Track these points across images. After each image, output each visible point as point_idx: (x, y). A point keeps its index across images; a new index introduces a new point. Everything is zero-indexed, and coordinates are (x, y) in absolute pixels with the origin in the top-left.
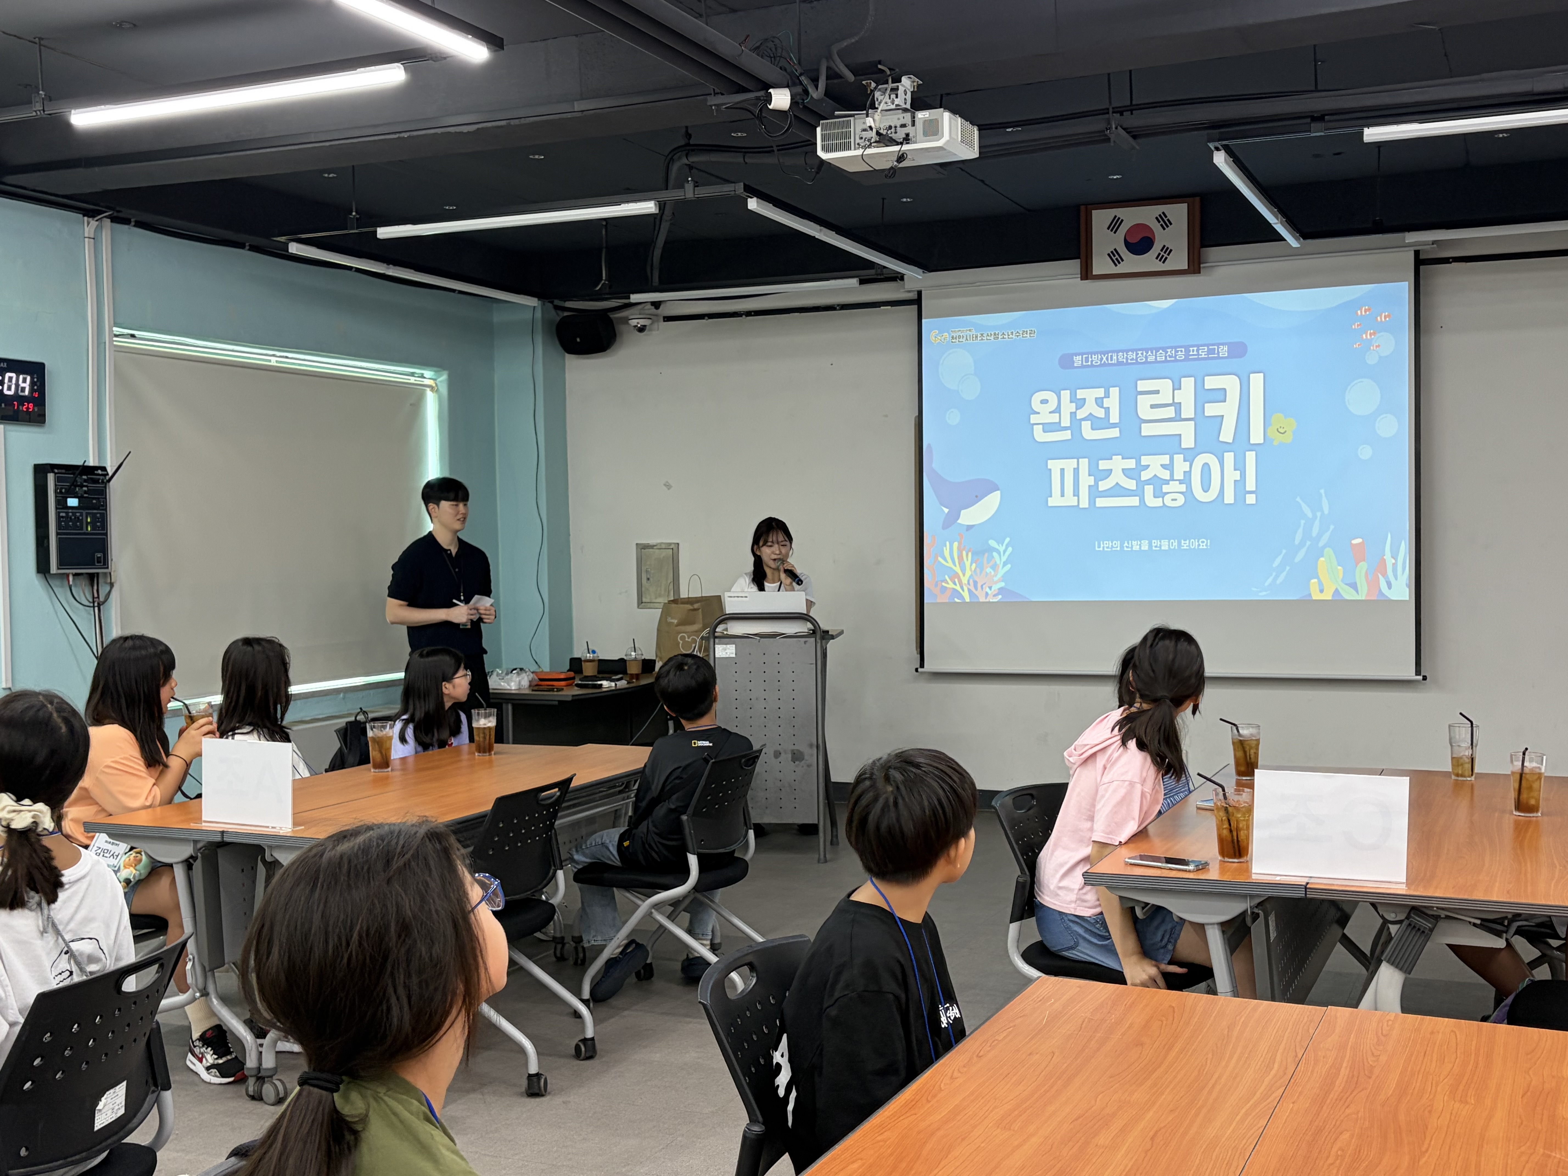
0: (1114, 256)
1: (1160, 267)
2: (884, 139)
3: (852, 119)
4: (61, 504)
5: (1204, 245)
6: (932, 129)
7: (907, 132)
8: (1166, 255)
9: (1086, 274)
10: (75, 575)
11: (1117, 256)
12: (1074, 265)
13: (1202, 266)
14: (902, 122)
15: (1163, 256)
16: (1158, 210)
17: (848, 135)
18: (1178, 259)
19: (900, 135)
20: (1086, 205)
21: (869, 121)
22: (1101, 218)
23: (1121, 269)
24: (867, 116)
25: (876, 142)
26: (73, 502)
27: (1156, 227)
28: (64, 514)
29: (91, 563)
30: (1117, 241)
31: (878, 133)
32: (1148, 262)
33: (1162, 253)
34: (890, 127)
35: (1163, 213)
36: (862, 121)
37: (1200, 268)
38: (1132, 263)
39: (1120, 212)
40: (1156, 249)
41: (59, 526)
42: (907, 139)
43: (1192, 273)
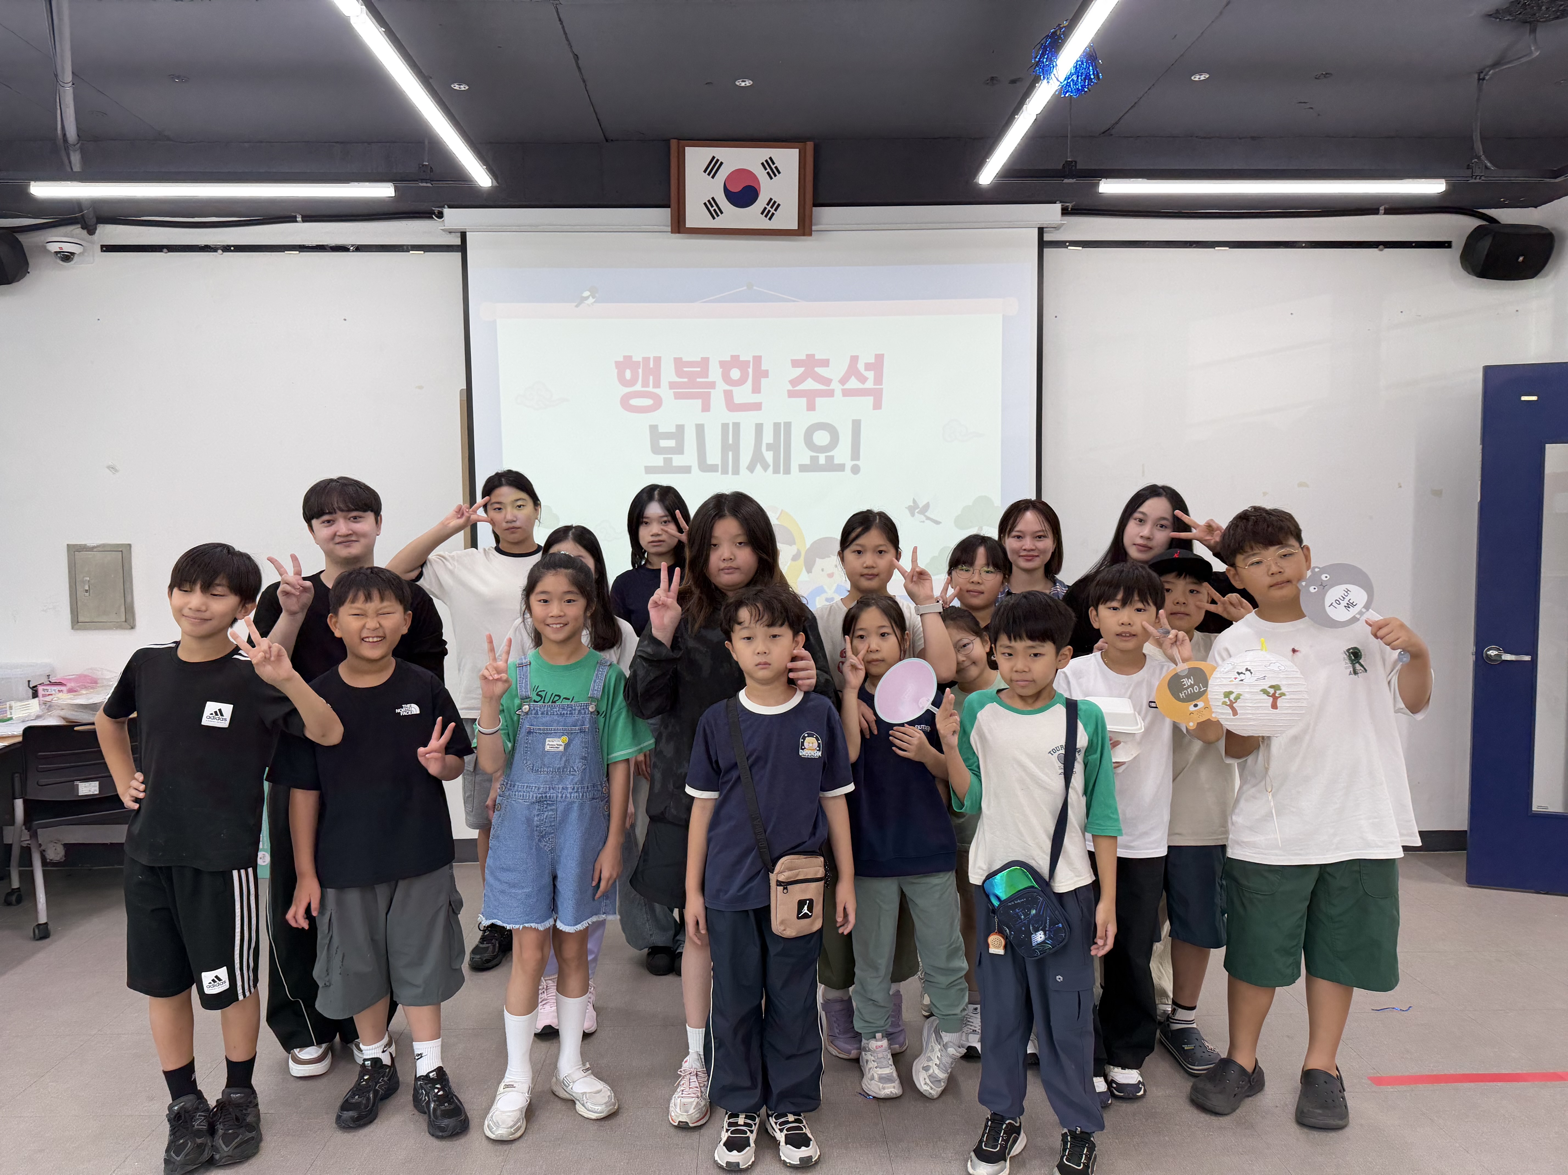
0: (712, 206)
1: (765, 224)
5: (818, 202)
8: (772, 211)
9: (679, 225)
11: (715, 207)
12: (664, 215)
13: (814, 228)
15: (769, 211)
16: (764, 153)
18: (788, 216)
20: (678, 139)
22: (696, 158)
23: (719, 223)
27: (761, 174)
30: (715, 188)
32: (752, 216)
33: (769, 208)
35: (771, 158)
37: (812, 231)
38: (732, 216)
39: (719, 152)
40: (761, 203)
43: (804, 235)
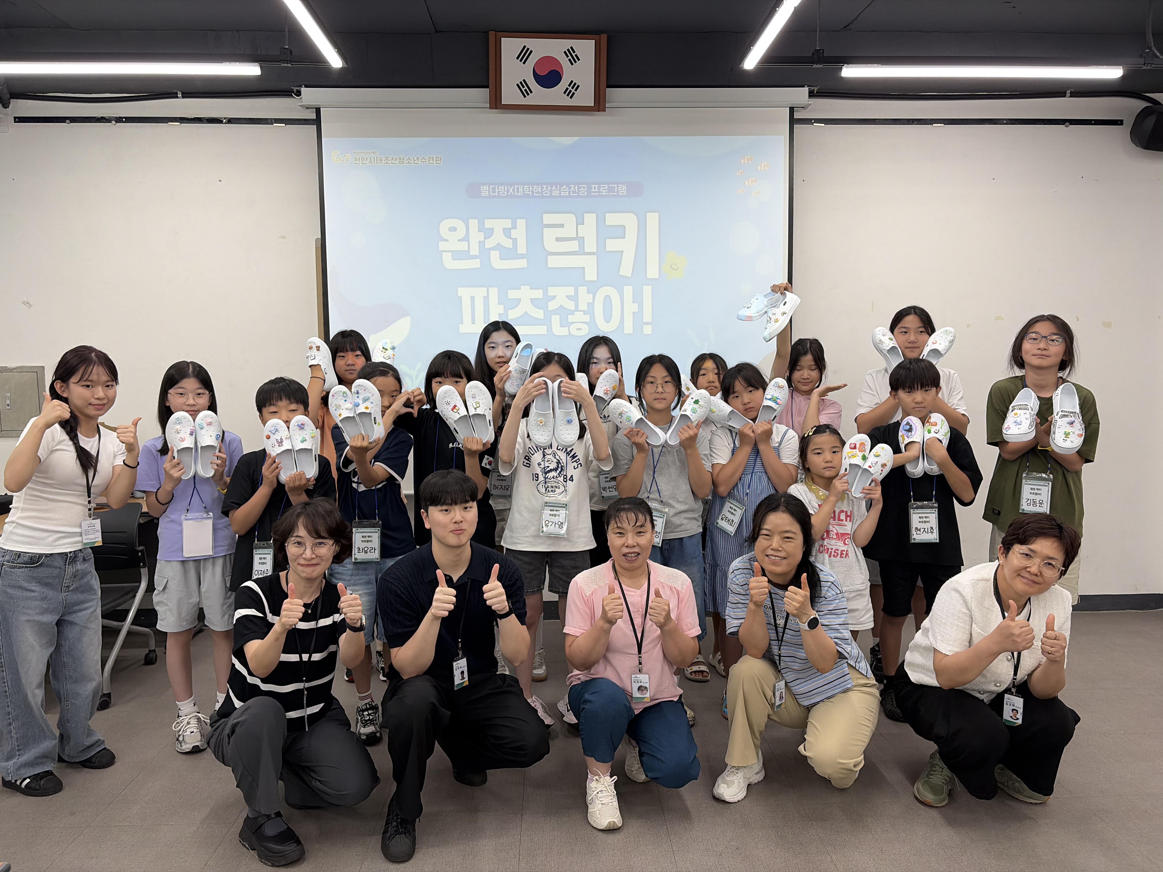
1: (567, 102)
5: (610, 84)
12: (484, 94)
13: (607, 105)
15: (570, 91)
16: (566, 44)
20: (496, 31)
27: (564, 61)
33: (570, 88)
35: (572, 48)
37: (605, 108)
40: (564, 84)
43: (599, 111)
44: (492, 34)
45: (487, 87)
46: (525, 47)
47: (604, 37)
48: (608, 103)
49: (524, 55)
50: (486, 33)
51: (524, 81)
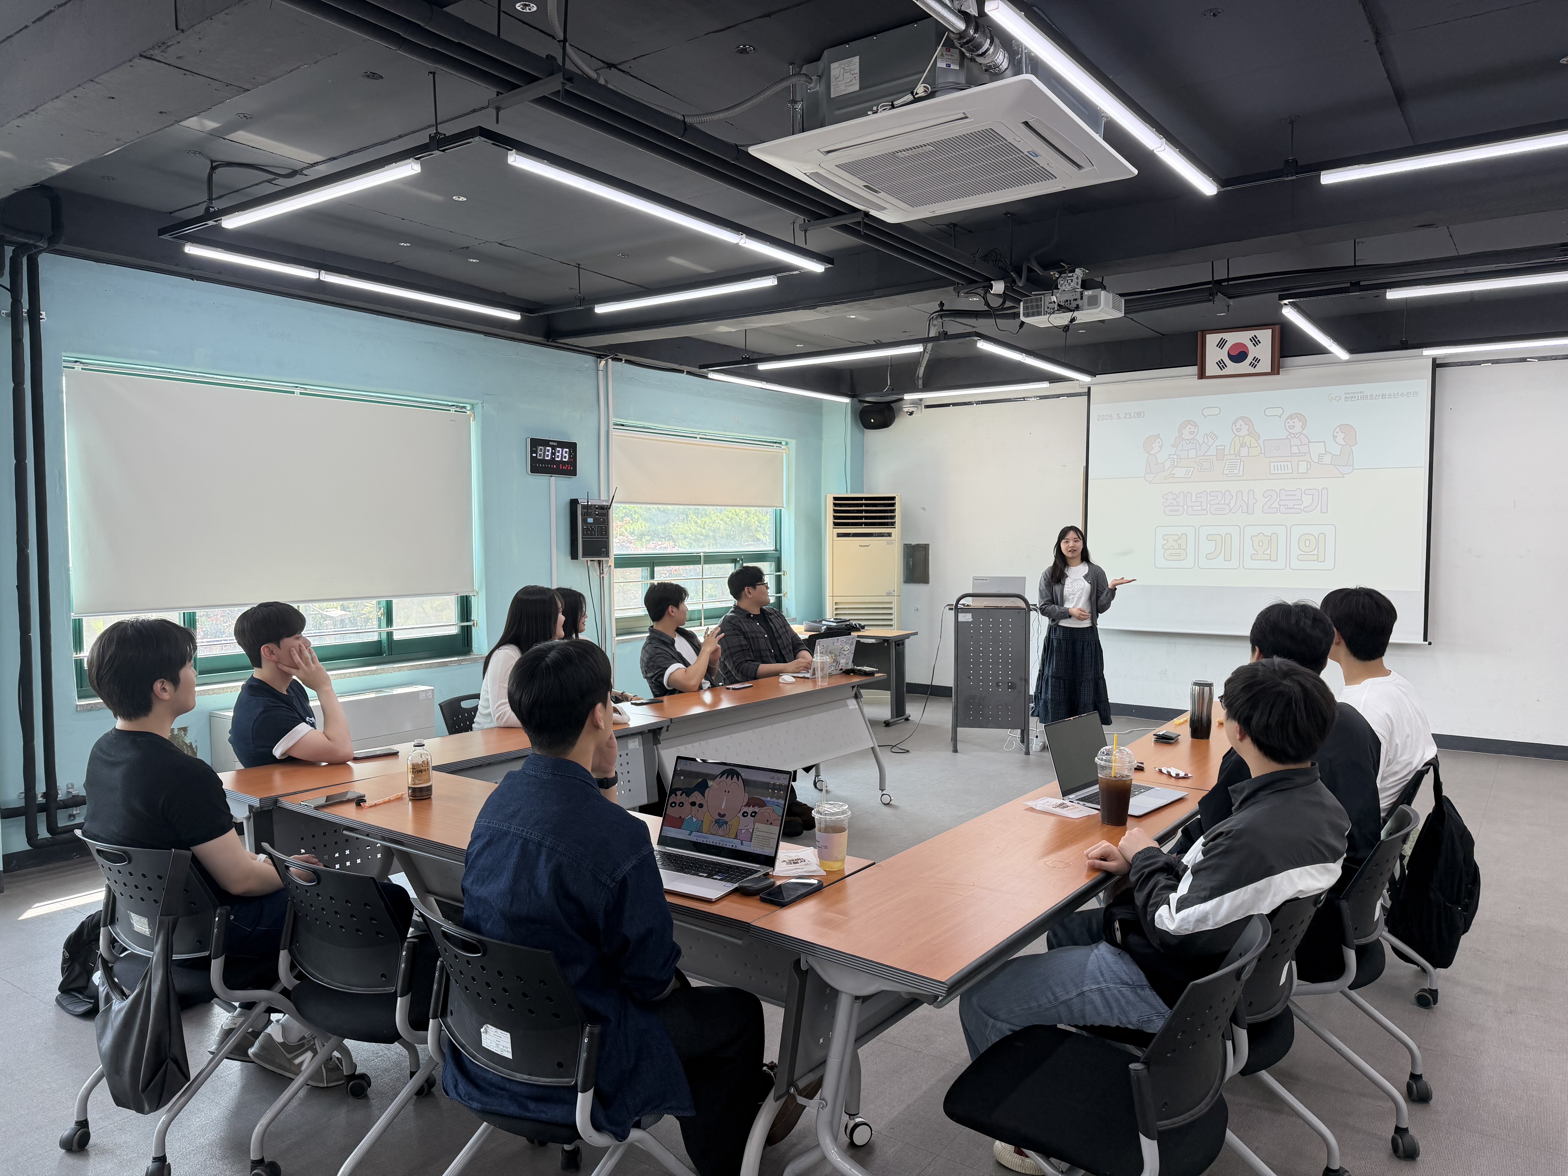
0: (1221, 364)
1: (1252, 370)
2: (1063, 308)
3: (1043, 296)
4: (584, 521)
5: (1283, 356)
6: (1094, 302)
7: (1077, 303)
8: (1256, 363)
9: (1202, 375)
10: (591, 561)
11: (1223, 364)
12: (1194, 370)
13: (1280, 369)
14: (1075, 297)
15: (1254, 364)
16: (1251, 334)
17: (1038, 306)
18: (1265, 365)
19: (1074, 305)
20: (1202, 331)
21: (1054, 298)
22: (1212, 340)
23: (1225, 372)
24: (1052, 295)
25: (1058, 310)
26: (590, 520)
27: (1250, 345)
28: (585, 527)
29: (599, 555)
30: (1223, 354)
31: (1059, 305)
32: (1244, 367)
33: (1254, 362)
34: (1067, 301)
35: (1255, 336)
36: (1049, 297)
37: (1279, 371)
38: (1232, 368)
39: (1225, 336)
40: (1249, 359)
41: (583, 534)
42: (1077, 308)
43: (1274, 374)
44: (1199, 333)
45: (1197, 365)
46: (1222, 338)
47: (1277, 327)
48: (1282, 368)
49: (1221, 344)
50: (1197, 332)
51: (1221, 360)
